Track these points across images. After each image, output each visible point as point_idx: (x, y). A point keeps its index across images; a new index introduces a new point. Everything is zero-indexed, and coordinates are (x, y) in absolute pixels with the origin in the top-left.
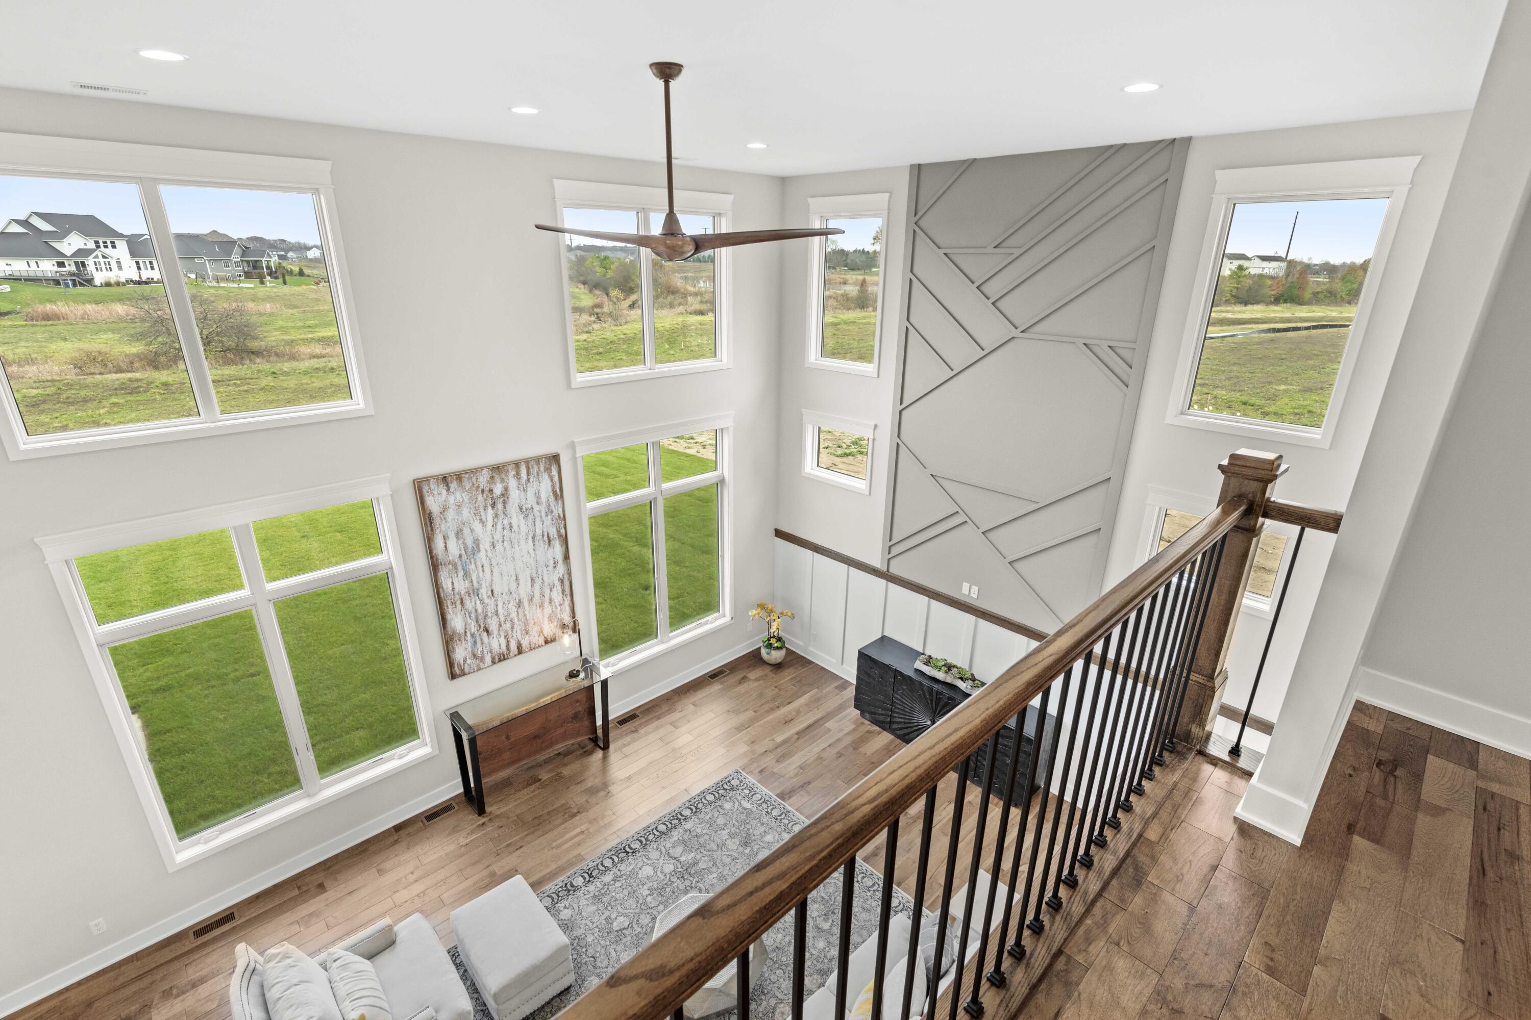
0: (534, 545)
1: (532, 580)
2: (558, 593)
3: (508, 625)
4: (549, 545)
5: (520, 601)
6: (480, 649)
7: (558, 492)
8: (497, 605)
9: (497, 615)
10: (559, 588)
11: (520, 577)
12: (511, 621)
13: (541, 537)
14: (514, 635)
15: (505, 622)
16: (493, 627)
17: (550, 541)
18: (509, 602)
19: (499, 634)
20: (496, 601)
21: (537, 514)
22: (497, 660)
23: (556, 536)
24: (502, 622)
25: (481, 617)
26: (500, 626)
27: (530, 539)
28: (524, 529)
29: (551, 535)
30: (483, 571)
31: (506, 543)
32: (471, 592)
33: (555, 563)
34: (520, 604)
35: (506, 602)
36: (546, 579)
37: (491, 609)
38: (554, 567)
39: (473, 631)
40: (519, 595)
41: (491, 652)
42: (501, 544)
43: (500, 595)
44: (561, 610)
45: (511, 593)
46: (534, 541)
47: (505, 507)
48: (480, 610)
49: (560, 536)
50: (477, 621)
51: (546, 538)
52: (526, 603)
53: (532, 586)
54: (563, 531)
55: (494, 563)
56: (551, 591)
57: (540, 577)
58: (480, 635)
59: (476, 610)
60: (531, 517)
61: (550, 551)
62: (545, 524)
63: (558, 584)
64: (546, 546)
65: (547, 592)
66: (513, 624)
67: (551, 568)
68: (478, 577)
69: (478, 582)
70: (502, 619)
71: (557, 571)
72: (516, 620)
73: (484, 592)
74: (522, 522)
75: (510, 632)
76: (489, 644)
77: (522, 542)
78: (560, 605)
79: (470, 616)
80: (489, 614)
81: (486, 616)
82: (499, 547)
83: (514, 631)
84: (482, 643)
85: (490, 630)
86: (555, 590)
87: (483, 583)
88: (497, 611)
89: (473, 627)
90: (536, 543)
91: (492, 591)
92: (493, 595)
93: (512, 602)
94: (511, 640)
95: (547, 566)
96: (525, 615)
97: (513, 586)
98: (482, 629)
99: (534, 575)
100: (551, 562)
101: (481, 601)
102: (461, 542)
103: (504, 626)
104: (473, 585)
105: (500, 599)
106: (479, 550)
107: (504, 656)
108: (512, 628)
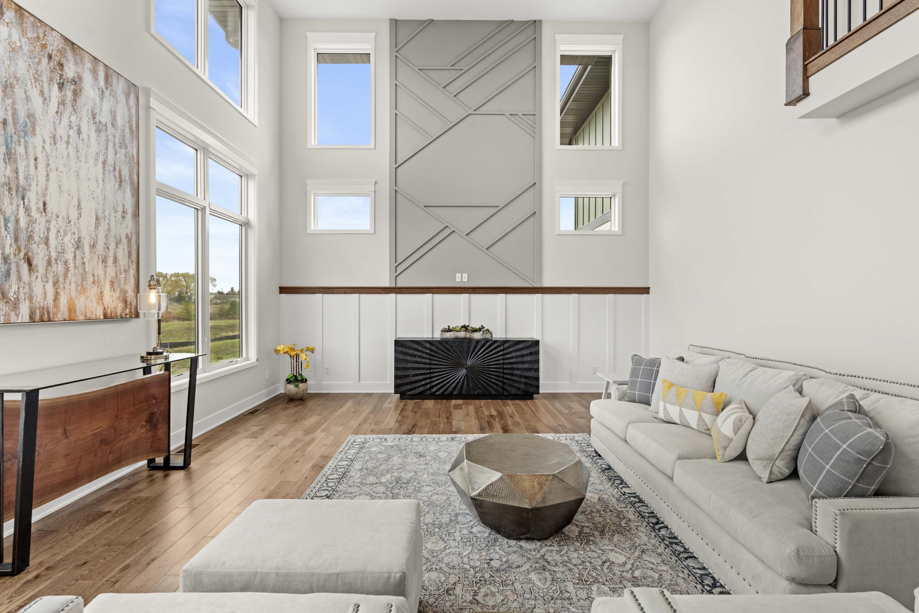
0: (104, 174)
1: (97, 218)
2: (124, 254)
3: (60, 268)
4: (120, 185)
5: (79, 238)
6: (14, 288)
7: (134, 129)
8: (48, 229)
9: (47, 244)
10: (126, 247)
11: (83, 205)
12: (66, 262)
13: (112, 169)
14: (67, 287)
15: (56, 260)
16: (39, 261)
17: (121, 182)
18: (65, 234)
19: (46, 277)
20: (48, 221)
21: (110, 137)
22: (37, 318)
23: (127, 179)
24: (53, 259)
25: (23, 236)
26: (49, 263)
27: (100, 165)
28: (94, 147)
29: (123, 173)
30: (36, 167)
31: (70, 147)
32: (14, 187)
33: (124, 212)
34: (78, 245)
35: (62, 232)
36: (112, 225)
37: (39, 230)
38: (123, 217)
39: (7, 251)
40: (79, 229)
41: (31, 298)
42: (64, 145)
43: (54, 217)
44: (125, 278)
45: (70, 222)
46: (104, 167)
47: (75, 100)
48: (23, 223)
49: (132, 182)
50: (16, 239)
51: (117, 173)
52: (87, 248)
53: (96, 227)
54: (135, 177)
55: (53, 166)
56: (117, 247)
57: (107, 222)
58: (18, 265)
59: (17, 221)
60: (103, 134)
61: (120, 193)
62: (118, 155)
63: (124, 241)
64: (117, 184)
65: (112, 246)
66: (67, 270)
67: (119, 215)
68: (27, 171)
69: (26, 179)
70: (54, 255)
71: (125, 224)
72: (71, 265)
73: (32, 197)
74: (93, 135)
75: (61, 279)
76: (30, 284)
77: (91, 161)
78: (125, 271)
79: (6, 226)
80: (36, 238)
81: (30, 238)
82: (61, 145)
83: (68, 281)
84: (19, 279)
85: (34, 262)
86: (121, 247)
87: (34, 184)
88: (47, 239)
89: (7, 246)
90: (107, 173)
91: (45, 204)
92: (45, 210)
93: (69, 235)
94: (62, 293)
95: (116, 212)
96: (84, 263)
97: (73, 216)
98: (22, 254)
99: (100, 214)
100: (120, 209)
101: (27, 210)
102: (9, 102)
103: (54, 268)
104: (17, 178)
105: (53, 222)
106: (34, 133)
107: (49, 313)
108: (66, 275)
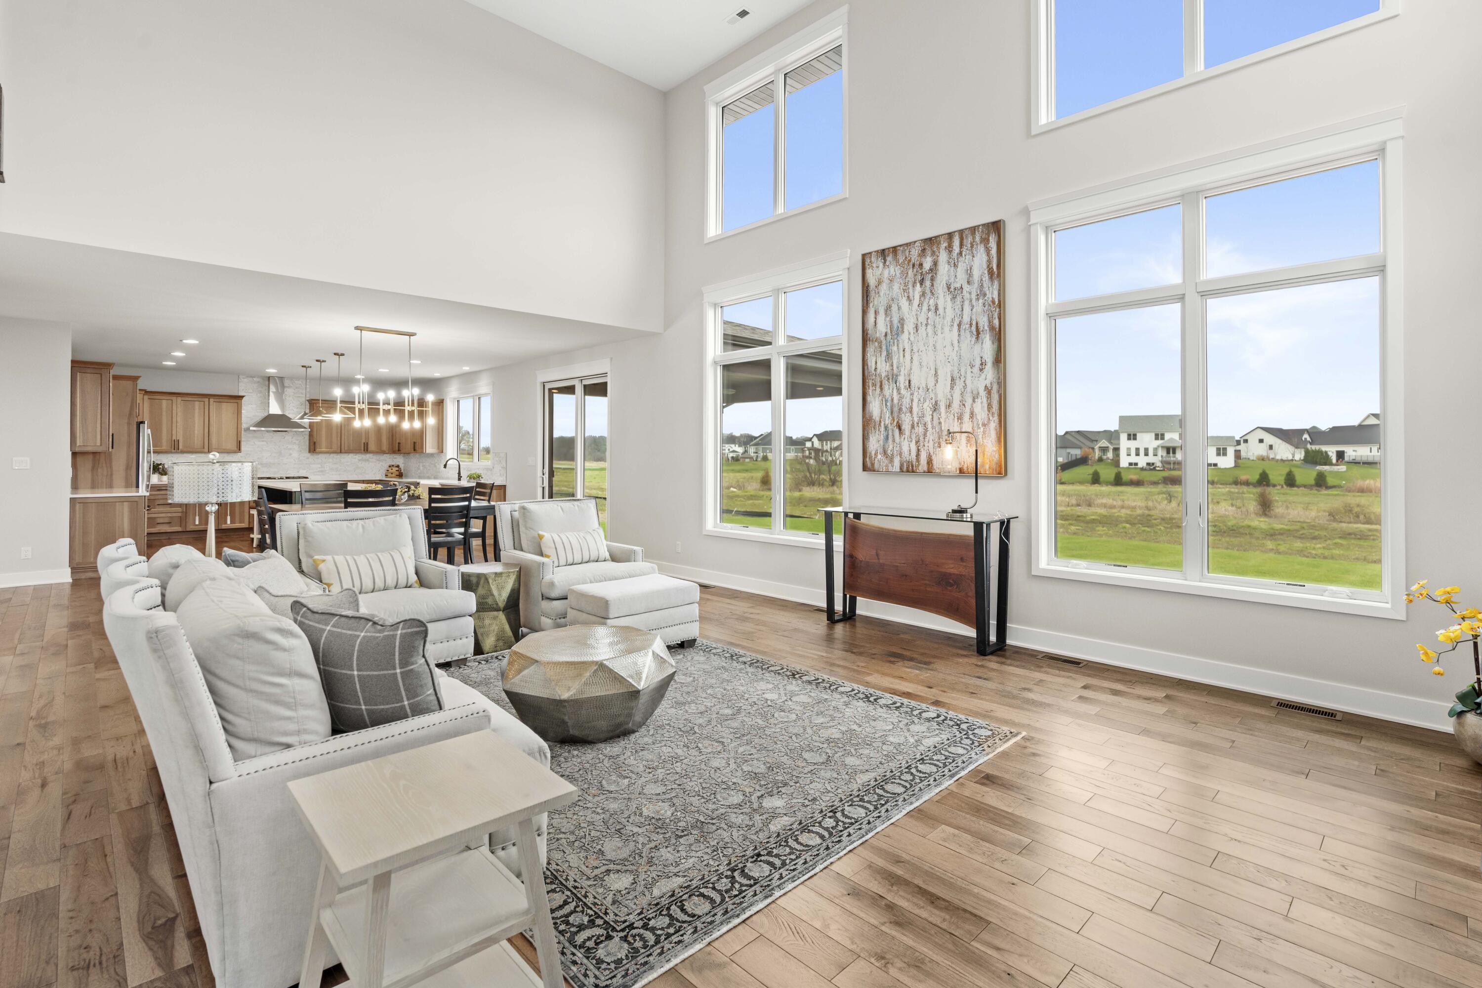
0: (959, 335)
1: (953, 379)
2: (983, 407)
3: (920, 430)
4: (977, 338)
5: (936, 402)
6: (891, 447)
7: (995, 270)
8: (912, 400)
9: (911, 412)
10: (985, 400)
11: (939, 372)
12: (925, 424)
13: (968, 326)
14: (926, 445)
15: (918, 424)
16: (906, 427)
17: (978, 333)
18: (925, 400)
19: (911, 438)
20: (912, 394)
21: (967, 296)
22: (905, 469)
23: (986, 328)
24: (915, 423)
25: (896, 409)
26: (913, 427)
27: (956, 327)
28: (950, 314)
29: (981, 325)
30: (904, 356)
31: (929, 327)
32: (890, 377)
33: (982, 364)
34: (935, 408)
35: (922, 400)
36: (968, 382)
37: (906, 402)
38: (981, 370)
39: (887, 422)
40: (936, 395)
41: (901, 454)
42: (924, 327)
43: (916, 389)
44: (984, 432)
45: (928, 390)
46: (959, 330)
47: (932, 285)
48: (896, 401)
49: (992, 328)
50: (892, 413)
51: (974, 328)
52: (943, 409)
53: (952, 388)
54: (996, 322)
55: (915, 350)
56: (974, 401)
57: (963, 379)
58: (893, 430)
59: (892, 400)
60: (959, 299)
61: (977, 347)
62: (974, 310)
63: (983, 393)
64: (974, 339)
65: (969, 401)
66: (926, 430)
67: (976, 369)
68: (899, 362)
69: (898, 368)
70: (916, 420)
71: (983, 376)
72: (929, 426)
73: (902, 380)
74: (949, 304)
75: (921, 438)
76: (900, 444)
77: (947, 329)
78: (984, 425)
79: (886, 405)
80: (904, 409)
81: (900, 409)
82: (922, 330)
83: (927, 440)
84: (894, 441)
85: (903, 428)
86: (979, 401)
87: (902, 370)
88: (911, 408)
89: (887, 418)
90: (962, 332)
91: (910, 381)
92: (909, 386)
93: (928, 401)
94: (922, 450)
95: (972, 366)
96: (940, 423)
97: (931, 385)
98: (895, 422)
99: (956, 375)
100: (978, 363)
101: (898, 390)
102: (888, 319)
103: (916, 430)
104: (892, 369)
105: (916, 394)
106: (903, 332)
107: (912, 466)
108: (925, 435)
